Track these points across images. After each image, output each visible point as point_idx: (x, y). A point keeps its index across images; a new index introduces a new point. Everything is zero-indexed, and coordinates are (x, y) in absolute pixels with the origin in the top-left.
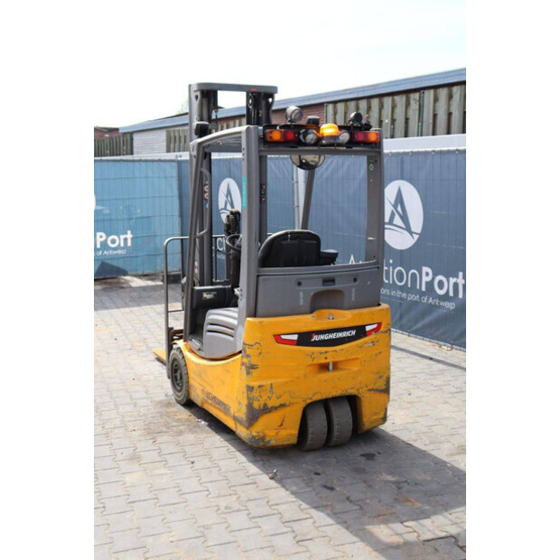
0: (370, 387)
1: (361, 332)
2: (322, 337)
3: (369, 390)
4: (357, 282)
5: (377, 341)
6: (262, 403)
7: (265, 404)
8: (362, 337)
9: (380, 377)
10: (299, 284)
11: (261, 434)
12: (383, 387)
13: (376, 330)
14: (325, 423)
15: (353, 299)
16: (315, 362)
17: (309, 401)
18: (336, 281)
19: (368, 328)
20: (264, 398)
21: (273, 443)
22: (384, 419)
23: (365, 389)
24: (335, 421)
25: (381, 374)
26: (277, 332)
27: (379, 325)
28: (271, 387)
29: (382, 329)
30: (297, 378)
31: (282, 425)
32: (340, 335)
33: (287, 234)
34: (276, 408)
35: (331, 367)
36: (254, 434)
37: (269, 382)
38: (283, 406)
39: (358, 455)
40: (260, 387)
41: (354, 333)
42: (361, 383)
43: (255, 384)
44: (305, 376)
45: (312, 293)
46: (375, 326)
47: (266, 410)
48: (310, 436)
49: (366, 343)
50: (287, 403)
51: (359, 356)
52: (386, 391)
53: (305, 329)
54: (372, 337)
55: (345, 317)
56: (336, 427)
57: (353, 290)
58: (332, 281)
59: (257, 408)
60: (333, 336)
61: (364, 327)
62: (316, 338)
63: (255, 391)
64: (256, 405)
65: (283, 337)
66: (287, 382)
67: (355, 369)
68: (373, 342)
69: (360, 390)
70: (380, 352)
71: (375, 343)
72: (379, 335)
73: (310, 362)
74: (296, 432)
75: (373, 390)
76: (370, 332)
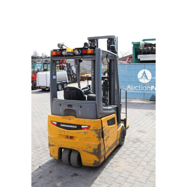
0: (83, 150)
1: (79, 127)
2: (64, 125)
4: (81, 109)
5: (87, 133)
9: (90, 147)
10: (61, 105)
15: (80, 114)
17: (60, 147)
18: (73, 106)
19: (83, 127)
26: (52, 120)
27: (89, 127)
29: (91, 129)
31: (54, 152)
32: (70, 126)
35: (69, 137)
37: (50, 136)
41: (76, 127)
42: (79, 147)
45: (64, 109)
46: (87, 127)
49: (81, 132)
50: (54, 145)
51: (78, 136)
52: (94, 153)
54: (85, 130)
55: (74, 120)
57: (80, 111)
58: (71, 106)
60: (68, 126)
61: (81, 126)
62: (62, 125)
65: (53, 122)
66: (54, 138)
67: (77, 141)
68: (84, 132)
69: (79, 150)
70: (89, 138)
71: (86, 133)
72: (88, 131)
73: (60, 133)
74: (57, 156)
75: (85, 151)
76: (84, 128)
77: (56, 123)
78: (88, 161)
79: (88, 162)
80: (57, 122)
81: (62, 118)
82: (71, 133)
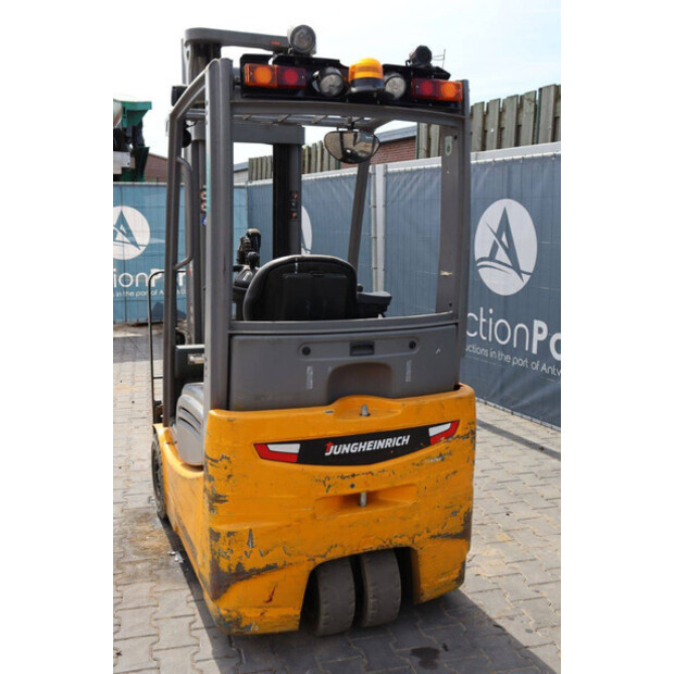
0: (434, 532)
1: (420, 437)
2: (346, 449)
3: (432, 537)
4: (415, 352)
5: (450, 454)
6: (234, 563)
7: (239, 565)
8: (421, 448)
9: (454, 513)
10: (306, 352)
11: (234, 614)
12: (459, 530)
13: (446, 434)
14: (352, 595)
15: (408, 379)
16: (331, 492)
17: (319, 561)
18: (377, 347)
19: (433, 432)
20: (238, 554)
21: (256, 629)
22: (460, 579)
23: (426, 535)
24: (370, 590)
25: (457, 508)
26: (261, 439)
27: (455, 424)
28: (251, 535)
29: (459, 432)
30: (298, 521)
31: (271, 600)
32: (381, 444)
33: (293, 261)
34: (258, 572)
35: (363, 500)
36: (223, 612)
37: (247, 527)
38: (270, 568)
39: (408, 649)
40: (229, 534)
41: (406, 440)
42: (418, 526)
43: (223, 528)
44: (314, 516)
45: (330, 369)
46: (447, 427)
47: (241, 574)
48: (323, 618)
49: (429, 457)
50: (280, 564)
51: (416, 481)
52: (465, 534)
53: (313, 435)
54: (441, 446)
55: (392, 413)
56: (371, 601)
57: (409, 364)
58: (368, 346)
59: (226, 570)
60: (368, 446)
61: (425, 429)
62: (334, 450)
63: (221, 540)
64: (224, 565)
65: (272, 447)
66: (280, 528)
67: (409, 503)
68: (441, 455)
69: (417, 539)
70: (455, 472)
71: (446, 457)
72: (453, 443)
73: (323, 494)
74: (298, 612)
75: (439, 535)
76: (438, 437)
77: (295, 449)
78: (443, 574)
79: (443, 579)
80: (303, 443)
81: (338, 414)
82: (386, 474)
